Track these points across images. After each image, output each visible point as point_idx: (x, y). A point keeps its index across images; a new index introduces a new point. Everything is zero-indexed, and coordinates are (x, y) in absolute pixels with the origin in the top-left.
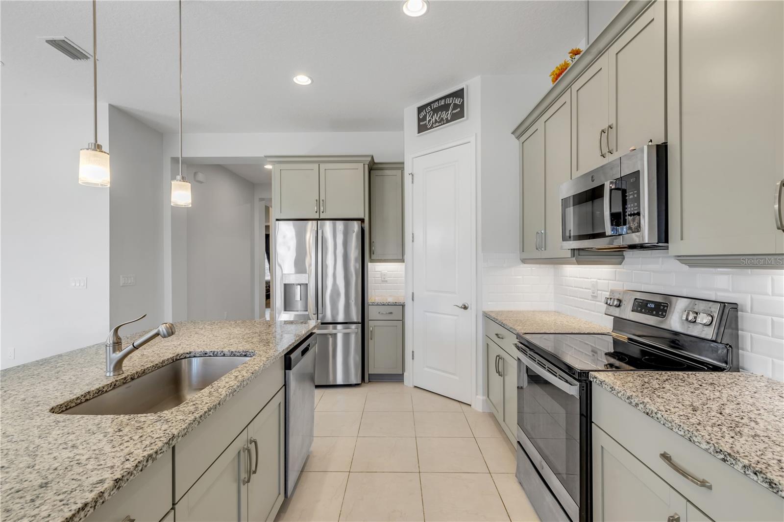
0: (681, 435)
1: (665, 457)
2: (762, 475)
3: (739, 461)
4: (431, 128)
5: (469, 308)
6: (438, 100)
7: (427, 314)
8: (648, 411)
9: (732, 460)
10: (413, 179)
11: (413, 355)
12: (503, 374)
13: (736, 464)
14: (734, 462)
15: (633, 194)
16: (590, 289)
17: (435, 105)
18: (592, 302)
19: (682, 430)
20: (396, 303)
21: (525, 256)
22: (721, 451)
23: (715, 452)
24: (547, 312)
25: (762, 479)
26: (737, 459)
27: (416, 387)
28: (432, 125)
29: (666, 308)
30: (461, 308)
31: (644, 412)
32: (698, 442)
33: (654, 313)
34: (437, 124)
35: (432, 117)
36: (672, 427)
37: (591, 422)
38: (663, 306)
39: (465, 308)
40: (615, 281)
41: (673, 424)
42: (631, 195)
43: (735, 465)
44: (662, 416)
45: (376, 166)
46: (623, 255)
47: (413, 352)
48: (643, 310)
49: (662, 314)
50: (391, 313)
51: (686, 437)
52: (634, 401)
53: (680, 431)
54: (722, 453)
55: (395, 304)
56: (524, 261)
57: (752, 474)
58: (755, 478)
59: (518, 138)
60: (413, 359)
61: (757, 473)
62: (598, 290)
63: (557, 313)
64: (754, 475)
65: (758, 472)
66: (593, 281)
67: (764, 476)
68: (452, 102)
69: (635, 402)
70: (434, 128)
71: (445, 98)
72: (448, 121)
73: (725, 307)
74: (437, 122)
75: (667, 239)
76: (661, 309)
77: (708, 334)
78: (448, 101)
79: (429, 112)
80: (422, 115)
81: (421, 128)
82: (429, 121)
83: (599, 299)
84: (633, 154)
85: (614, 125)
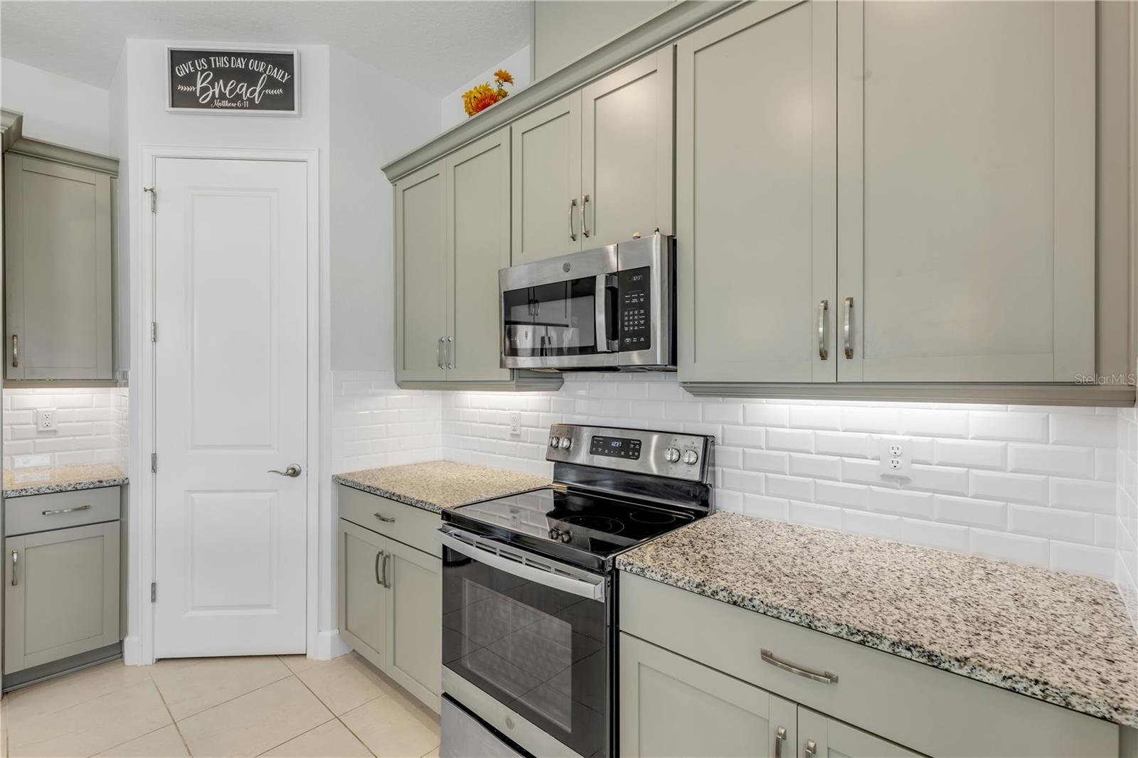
0: (794, 623)
1: (767, 656)
2: (918, 649)
3: (885, 638)
4: (208, 106)
5: (303, 474)
6: (229, 55)
7: (194, 495)
8: (735, 599)
9: (875, 639)
10: (154, 202)
11: (154, 593)
12: (392, 582)
13: (881, 643)
14: (878, 642)
15: (638, 298)
16: (508, 425)
17: (222, 63)
18: (511, 442)
19: (796, 615)
20: (101, 482)
21: (406, 376)
22: (859, 631)
23: (849, 634)
24: (435, 464)
25: (918, 654)
26: (882, 637)
27: (160, 660)
28: (212, 101)
29: (637, 447)
30: (287, 474)
31: (728, 602)
32: (823, 627)
33: (623, 453)
34: (225, 103)
35: (212, 83)
36: (779, 614)
37: (618, 631)
38: (633, 444)
39: (295, 473)
40: (550, 412)
41: (781, 610)
42: (635, 298)
43: (880, 645)
44: (762, 602)
45: (21, 146)
46: (562, 378)
47: (154, 585)
48: (606, 451)
49: (634, 455)
50: (86, 508)
51: (803, 624)
52: (710, 588)
53: (793, 617)
54: (859, 633)
55: (99, 486)
56: (402, 384)
57: (904, 651)
58: (908, 655)
59: (394, 180)
60: (153, 600)
61: (911, 648)
62: (522, 426)
63: (448, 462)
64: (906, 651)
65: (913, 647)
66: (514, 414)
67: (921, 650)
68: (265, 70)
69: (711, 590)
70: (216, 107)
71: (248, 56)
72: (252, 105)
73: (708, 441)
74: (226, 98)
75: (674, 361)
76: (630, 448)
77: (694, 474)
78: (254, 65)
79: (203, 71)
80: (183, 71)
81: (180, 99)
82: (204, 90)
83: (523, 438)
84: (639, 243)
85: (591, 198)
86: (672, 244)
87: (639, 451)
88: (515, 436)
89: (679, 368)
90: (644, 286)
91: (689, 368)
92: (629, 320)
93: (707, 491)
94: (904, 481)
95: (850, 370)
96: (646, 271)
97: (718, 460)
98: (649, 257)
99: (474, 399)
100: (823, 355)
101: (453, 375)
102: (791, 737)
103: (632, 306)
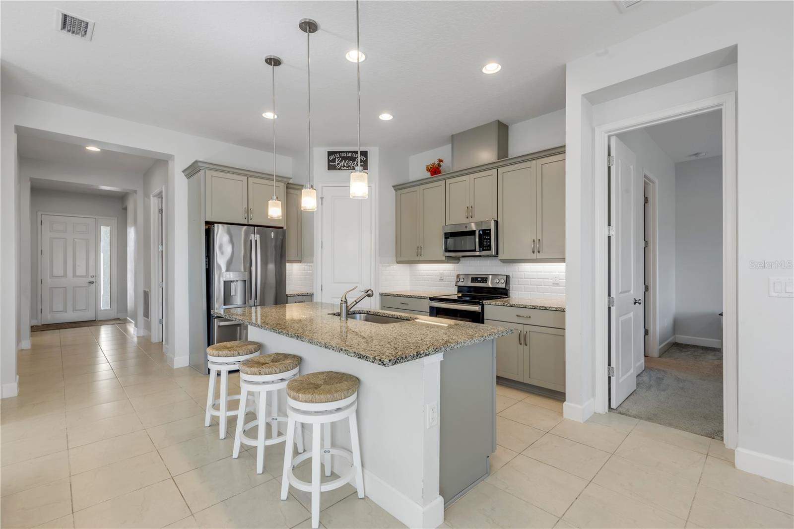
0: (523, 307)
1: (517, 315)
4: (339, 169)
6: (346, 152)
10: (322, 202)
16: (438, 276)
17: (344, 155)
18: (440, 282)
20: (307, 293)
21: (404, 259)
28: (341, 167)
29: (486, 279)
31: (510, 306)
33: (481, 282)
34: (345, 168)
35: (341, 162)
37: (484, 319)
40: (455, 271)
42: (486, 236)
46: (460, 259)
48: (477, 282)
49: (484, 282)
55: (307, 295)
56: (398, 262)
59: (396, 190)
62: (444, 276)
66: (441, 272)
68: (358, 157)
70: (342, 170)
71: (352, 152)
72: (354, 169)
73: (508, 277)
74: (345, 166)
75: (497, 253)
76: (484, 280)
77: (503, 286)
78: (354, 155)
79: (338, 158)
80: (332, 158)
81: (331, 167)
82: (338, 164)
83: (444, 280)
84: (488, 222)
85: (473, 207)
86: (497, 222)
87: (487, 281)
88: (441, 280)
89: (499, 256)
90: (489, 234)
91: (501, 256)
92: (485, 243)
93: (507, 291)
94: (557, 284)
95: (539, 256)
96: (490, 230)
97: (511, 282)
98: (490, 226)
99: (424, 268)
100: (533, 252)
101: (422, 258)
102: (522, 332)
103: (487, 239)
